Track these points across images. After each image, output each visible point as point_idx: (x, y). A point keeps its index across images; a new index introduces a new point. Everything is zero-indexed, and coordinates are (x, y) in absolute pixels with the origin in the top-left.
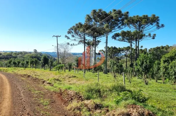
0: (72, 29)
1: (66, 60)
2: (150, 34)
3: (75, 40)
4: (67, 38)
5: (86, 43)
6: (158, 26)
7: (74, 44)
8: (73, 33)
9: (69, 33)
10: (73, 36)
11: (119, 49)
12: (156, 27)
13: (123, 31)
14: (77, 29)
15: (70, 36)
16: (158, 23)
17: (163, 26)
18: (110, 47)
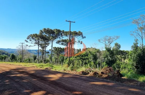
0: (30, 36)
1: (25, 56)
2: (79, 41)
3: (32, 43)
4: (26, 42)
5: (40, 44)
6: (83, 37)
7: (31, 46)
8: (30, 38)
9: (28, 38)
10: (31, 40)
11: (63, 49)
12: (81, 38)
13: (63, 39)
14: (34, 37)
15: (28, 40)
16: (82, 36)
17: (85, 37)
18: (57, 47)
